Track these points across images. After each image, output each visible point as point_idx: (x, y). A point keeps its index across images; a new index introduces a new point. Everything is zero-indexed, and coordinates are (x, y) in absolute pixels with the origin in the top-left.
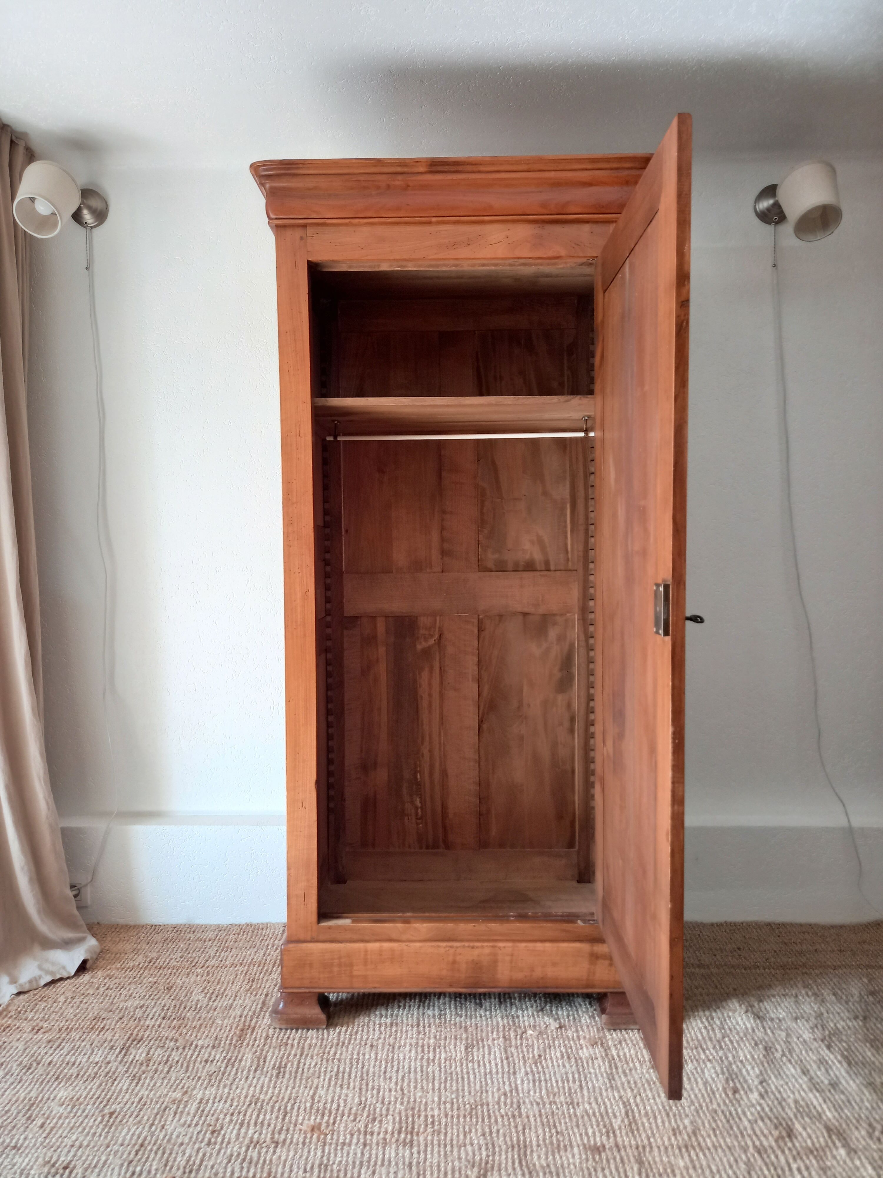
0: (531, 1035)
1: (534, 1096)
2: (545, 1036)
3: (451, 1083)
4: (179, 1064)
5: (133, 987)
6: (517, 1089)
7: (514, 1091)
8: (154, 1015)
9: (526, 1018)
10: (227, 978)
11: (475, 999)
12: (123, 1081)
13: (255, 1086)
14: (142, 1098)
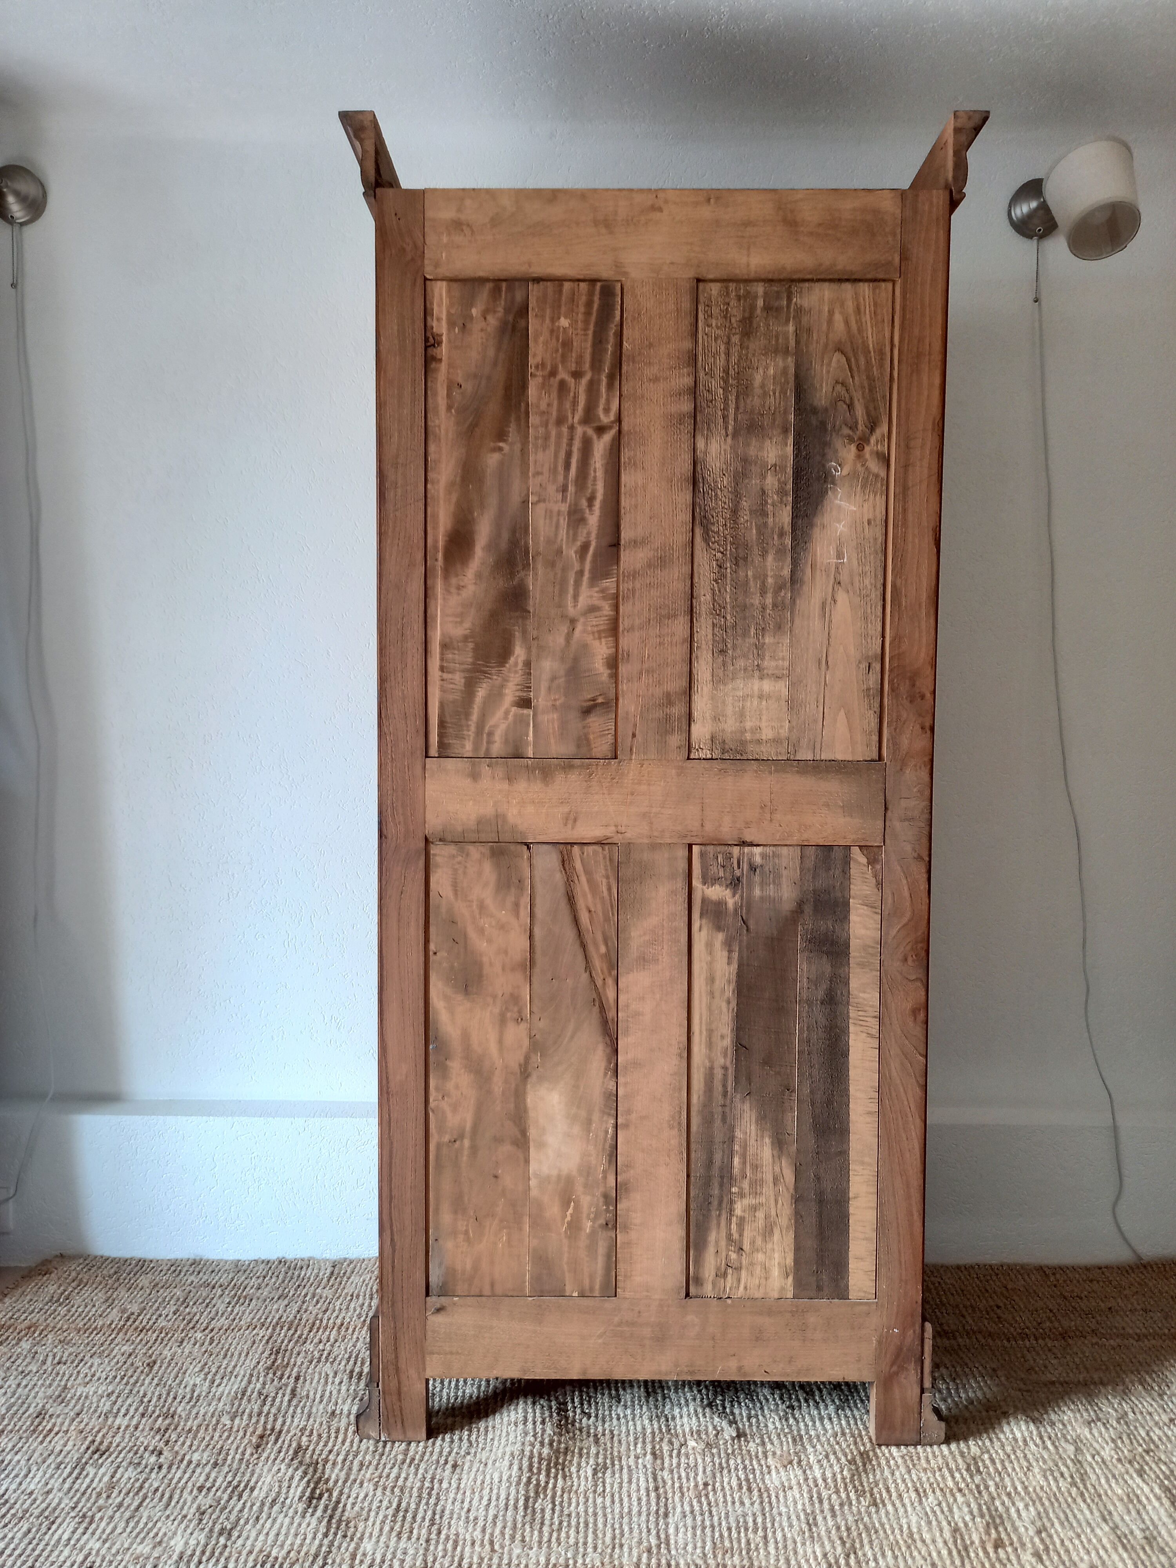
0: (693, 1449)
1: (692, 1554)
2: (714, 1451)
3: (567, 1532)
4: (159, 1494)
5: (96, 1361)
6: (668, 1544)
7: (663, 1546)
8: (128, 1410)
9: (685, 1419)
10: (239, 1347)
11: (610, 1390)
12: (65, 1524)
13: (267, 1534)
14: (90, 1554)
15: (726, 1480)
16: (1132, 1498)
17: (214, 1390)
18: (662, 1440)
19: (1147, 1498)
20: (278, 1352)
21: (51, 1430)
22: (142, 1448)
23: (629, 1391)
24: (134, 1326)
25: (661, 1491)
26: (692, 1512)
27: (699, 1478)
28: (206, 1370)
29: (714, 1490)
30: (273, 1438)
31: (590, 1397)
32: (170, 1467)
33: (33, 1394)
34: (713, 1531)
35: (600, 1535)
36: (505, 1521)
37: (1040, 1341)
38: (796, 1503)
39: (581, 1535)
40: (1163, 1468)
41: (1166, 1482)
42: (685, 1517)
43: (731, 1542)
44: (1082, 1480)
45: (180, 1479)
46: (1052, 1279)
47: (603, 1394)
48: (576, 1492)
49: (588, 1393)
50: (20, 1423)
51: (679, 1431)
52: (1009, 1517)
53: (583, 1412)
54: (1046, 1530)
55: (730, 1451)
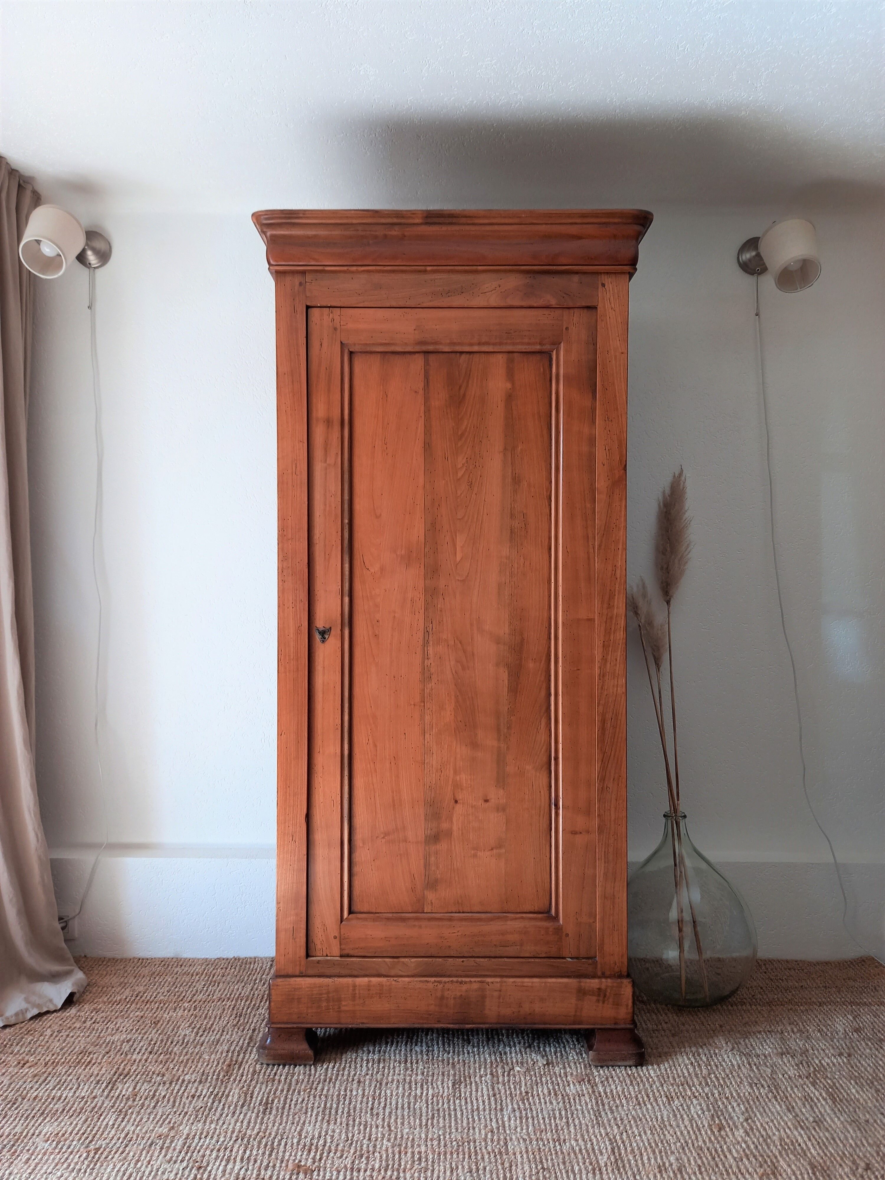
0: (518, 1072)
2: (532, 1073)
3: (438, 1120)
4: (166, 1099)
5: (120, 1020)
6: (504, 1127)
7: (500, 1128)
8: (140, 1050)
9: (513, 1055)
10: (214, 1013)
11: (463, 1036)
12: (109, 1116)
13: (242, 1122)
14: (128, 1133)
15: (540, 1090)
16: (807, 1099)
17: (198, 1038)
18: (497, 1066)
19: (818, 1099)
20: (241, 1016)
21: (90, 1062)
22: (151, 1073)
23: (476, 1037)
24: (141, 1000)
25: (498, 1096)
26: (519, 1108)
27: (522, 1089)
28: (193, 1026)
29: (532, 1095)
30: (237, 1066)
31: (449, 1040)
32: (171, 1083)
33: (77, 1041)
34: (533, 1120)
35: (460, 1122)
36: (396, 1115)
37: (753, 1007)
38: (587, 1104)
39: (447, 1121)
40: (829, 1081)
41: (830, 1090)
42: (515, 1111)
43: (545, 1126)
44: (776, 1088)
45: (179, 1090)
46: (763, 968)
47: (458, 1038)
48: (442, 1096)
49: (448, 1038)
50: (69, 1058)
51: (509, 1061)
52: (727, 1111)
53: (444, 1049)
54: (751, 1118)
55: (542, 1073)
